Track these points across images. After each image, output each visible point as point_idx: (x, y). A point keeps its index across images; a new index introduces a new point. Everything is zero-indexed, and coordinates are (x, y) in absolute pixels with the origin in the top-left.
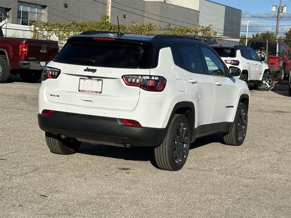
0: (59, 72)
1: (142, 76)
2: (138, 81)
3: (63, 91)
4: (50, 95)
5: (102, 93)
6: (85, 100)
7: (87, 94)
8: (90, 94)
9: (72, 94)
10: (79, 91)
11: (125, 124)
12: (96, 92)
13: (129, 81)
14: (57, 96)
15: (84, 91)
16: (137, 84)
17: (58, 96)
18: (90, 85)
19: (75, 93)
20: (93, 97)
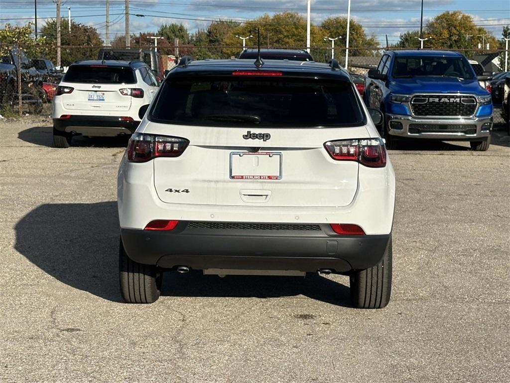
0: (184, 144)
1: (359, 140)
2: (352, 151)
3: (196, 181)
4: (167, 191)
5: (284, 179)
6: (249, 195)
7: (250, 182)
8: (257, 182)
9: (220, 185)
10: (233, 177)
11: (336, 234)
12: (270, 178)
13: (336, 152)
14: (183, 191)
15: (242, 177)
16: (352, 155)
17: (187, 191)
18: (254, 165)
19: (224, 181)
20: (268, 188)
